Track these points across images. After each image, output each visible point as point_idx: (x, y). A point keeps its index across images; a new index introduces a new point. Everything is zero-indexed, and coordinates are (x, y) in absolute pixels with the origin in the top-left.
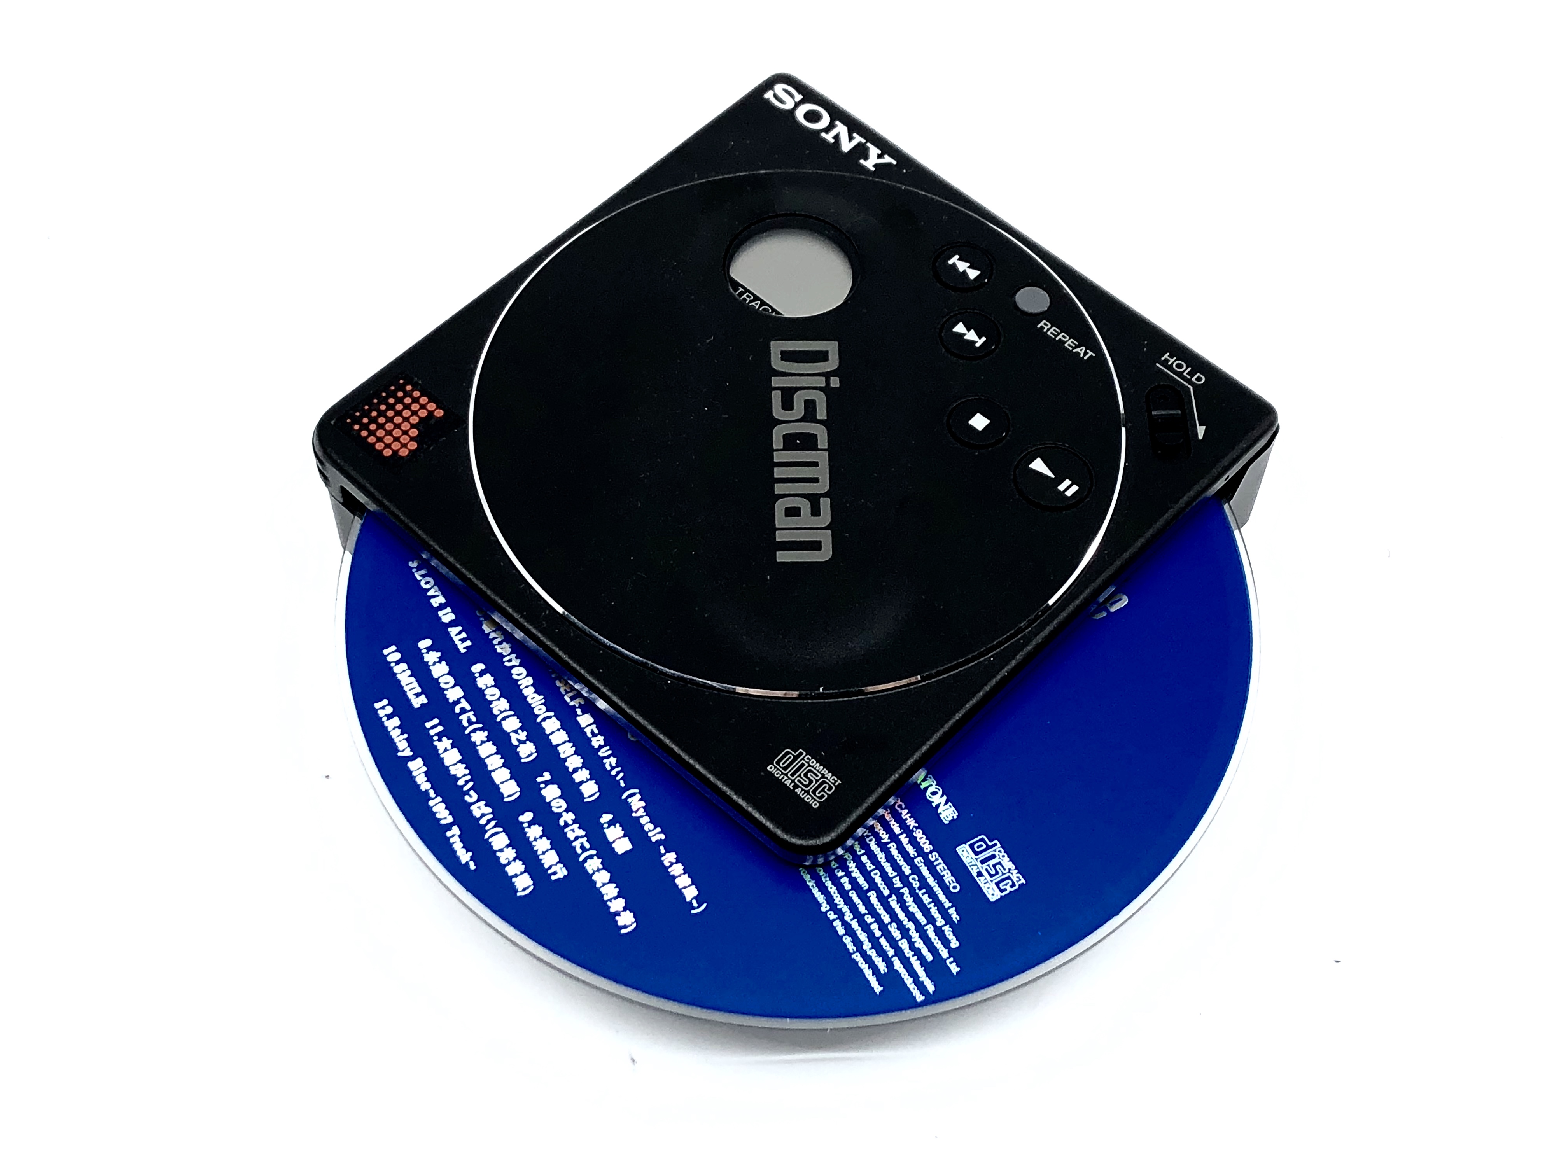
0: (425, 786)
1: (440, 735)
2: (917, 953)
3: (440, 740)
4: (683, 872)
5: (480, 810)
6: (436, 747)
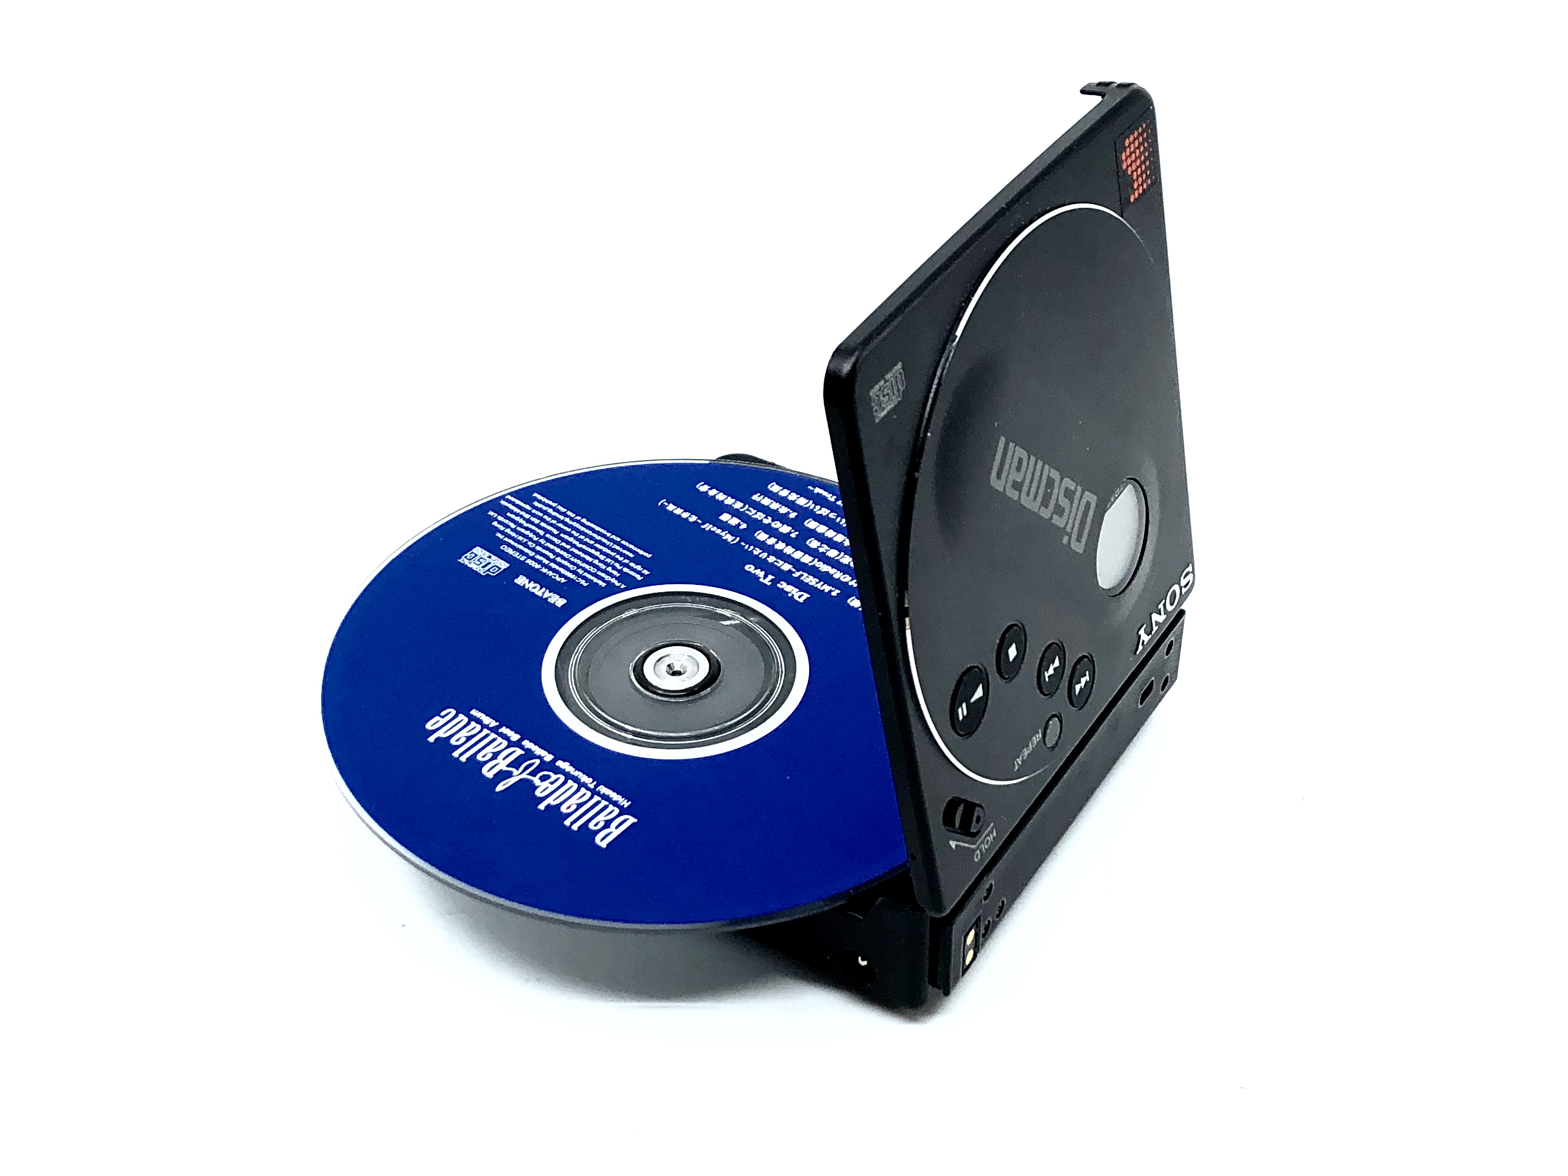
2: (517, 515)
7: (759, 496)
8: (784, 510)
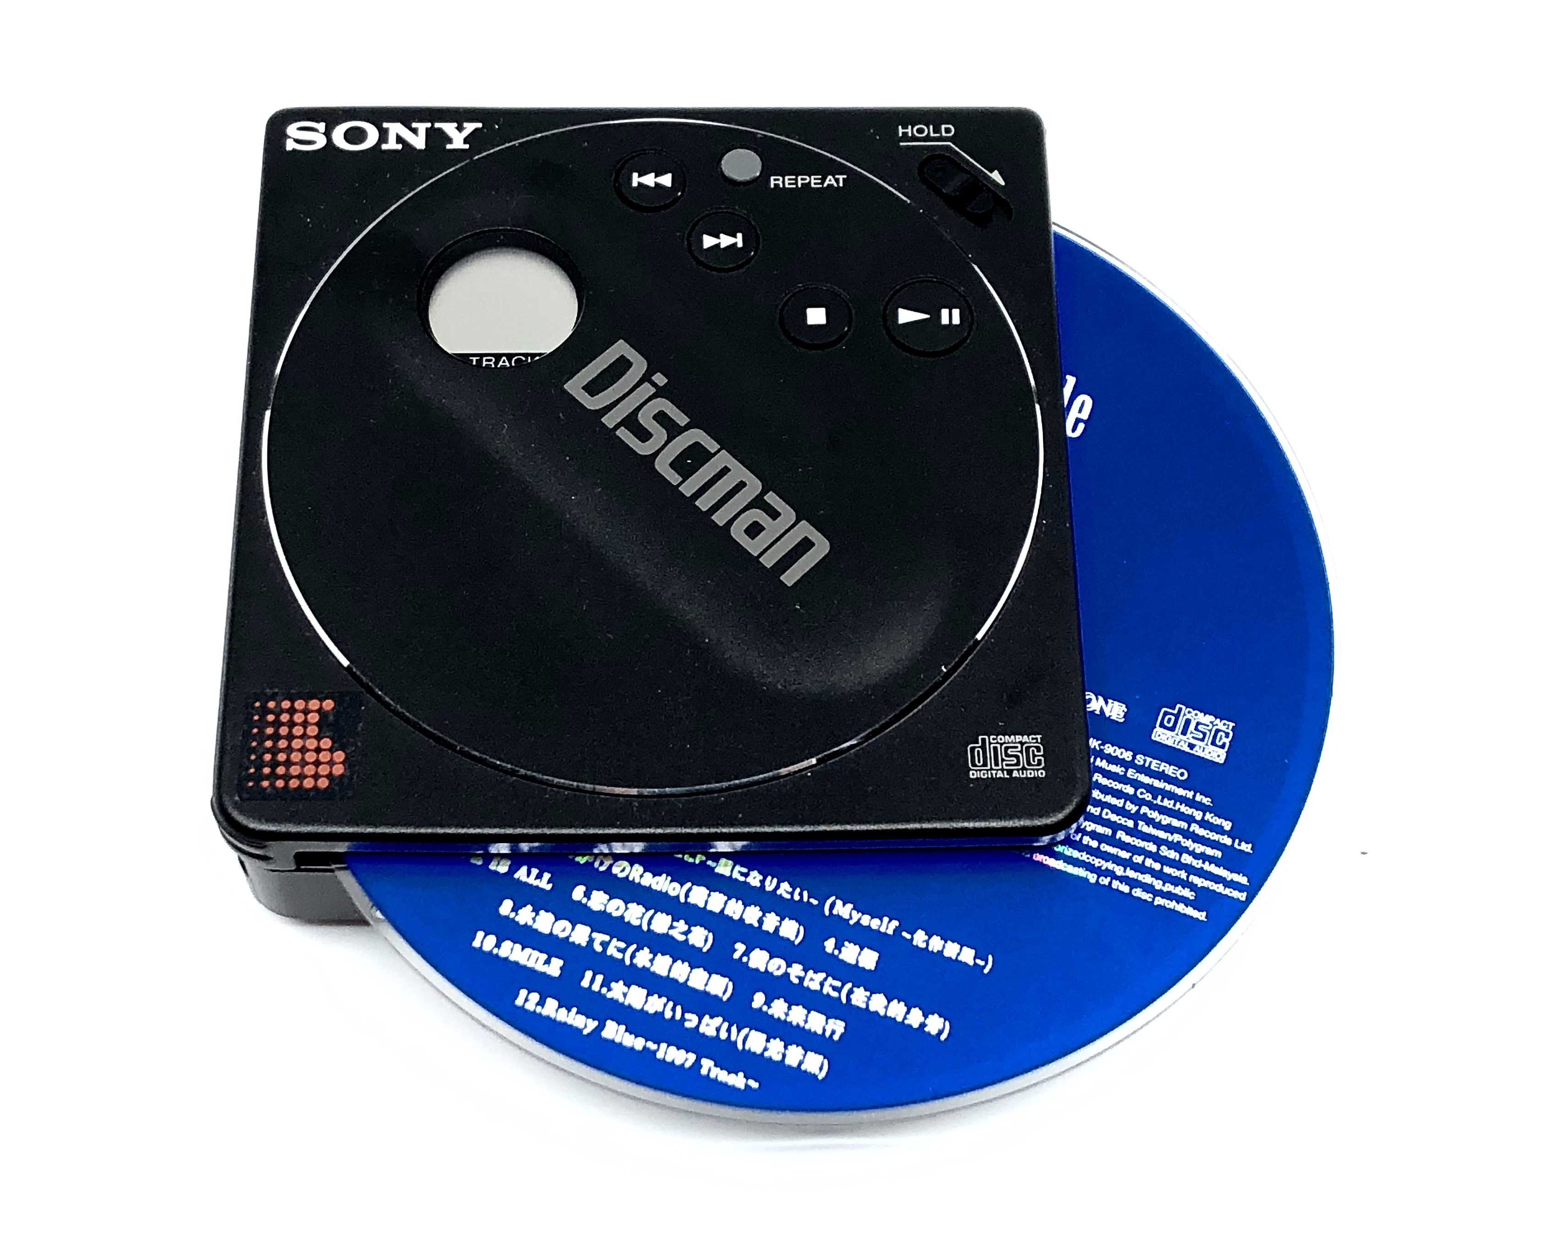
0: (639, 1043)
1: (606, 984)
2: (1203, 857)
3: (609, 990)
4: (943, 942)
5: (710, 1026)
6: (612, 999)
7: (833, 1032)
8: (778, 1008)
